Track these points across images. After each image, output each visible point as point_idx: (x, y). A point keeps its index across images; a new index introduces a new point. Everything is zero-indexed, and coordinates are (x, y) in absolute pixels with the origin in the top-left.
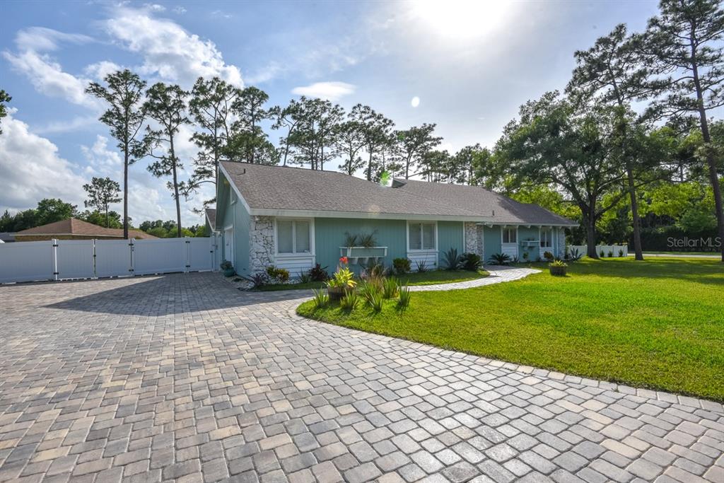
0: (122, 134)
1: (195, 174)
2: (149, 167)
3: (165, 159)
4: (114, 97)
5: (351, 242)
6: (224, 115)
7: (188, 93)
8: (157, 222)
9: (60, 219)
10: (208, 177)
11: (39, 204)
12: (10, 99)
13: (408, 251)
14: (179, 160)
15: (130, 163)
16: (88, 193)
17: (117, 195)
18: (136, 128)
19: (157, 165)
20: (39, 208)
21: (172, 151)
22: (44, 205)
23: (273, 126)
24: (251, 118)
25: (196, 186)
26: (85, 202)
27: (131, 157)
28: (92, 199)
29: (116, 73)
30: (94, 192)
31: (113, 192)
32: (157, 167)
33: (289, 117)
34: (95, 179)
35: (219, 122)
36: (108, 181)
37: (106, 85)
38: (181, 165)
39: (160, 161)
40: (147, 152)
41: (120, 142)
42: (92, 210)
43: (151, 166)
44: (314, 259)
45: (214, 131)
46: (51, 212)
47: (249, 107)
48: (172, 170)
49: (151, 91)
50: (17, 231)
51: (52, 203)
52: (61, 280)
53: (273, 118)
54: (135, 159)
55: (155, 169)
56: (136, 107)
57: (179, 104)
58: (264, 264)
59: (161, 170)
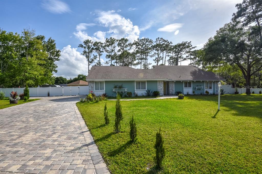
0: (88, 57)
3: (97, 63)
5: (115, 87)
6: (114, 48)
13: (135, 90)
21: (99, 61)
24: (123, 47)
27: (90, 63)
35: (112, 51)
37: (83, 44)
40: (93, 62)
44: (105, 92)
45: (110, 54)
46: (81, 78)
52: (64, 96)
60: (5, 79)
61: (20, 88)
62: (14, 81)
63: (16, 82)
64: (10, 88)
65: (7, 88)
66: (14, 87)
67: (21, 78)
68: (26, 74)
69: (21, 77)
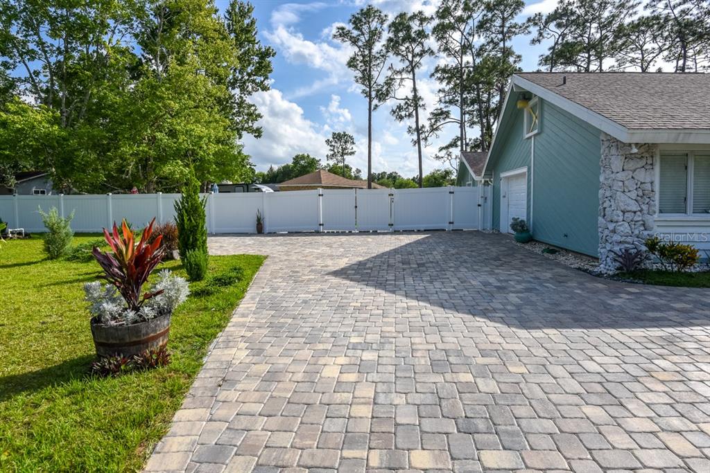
0: (367, 78)
1: (431, 117)
2: (393, 111)
3: (409, 100)
4: (358, 39)
6: (471, 38)
7: (432, 18)
8: (382, 174)
9: (308, 172)
10: (444, 119)
11: (294, 159)
12: (275, 53)
14: (423, 100)
15: (375, 109)
16: (329, 147)
17: (352, 148)
18: (379, 69)
19: (400, 108)
20: (294, 163)
21: (415, 90)
22: (297, 159)
23: (533, 40)
24: (500, 36)
25: (437, 129)
26: (327, 156)
27: (375, 102)
28: (332, 152)
29: (359, 11)
30: (334, 146)
31: (349, 145)
32: (400, 110)
33: (552, 26)
34: (334, 134)
35: (466, 48)
36: (345, 135)
37: (350, 27)
38: (423, 105)
39: (403, 103)
40: (390, 95)
41: (364, 88)
42: (331, 163)
43: (395, 109)
45: (459, 59)
46: (302, 165)
47: (498, 23)
48: (414, 112)
49: (393, 24)
50: (280, 182)
51: (303, 157)
52: (326, 231)
53: (529, 32)
54: (378, 104)
55: (398, 113)
56: (378, 47)
57: (421, 34)
58: (636, 232)
59: (403, 113)
60: (76, 153)
61: (137, 195)
62: (112, 165)
63: (121, 170)
64: (98, 194)
65: (87, 196)
66: (112, 190)
67: (143, 151)
68: (159, 135)
69: (141, 148)
